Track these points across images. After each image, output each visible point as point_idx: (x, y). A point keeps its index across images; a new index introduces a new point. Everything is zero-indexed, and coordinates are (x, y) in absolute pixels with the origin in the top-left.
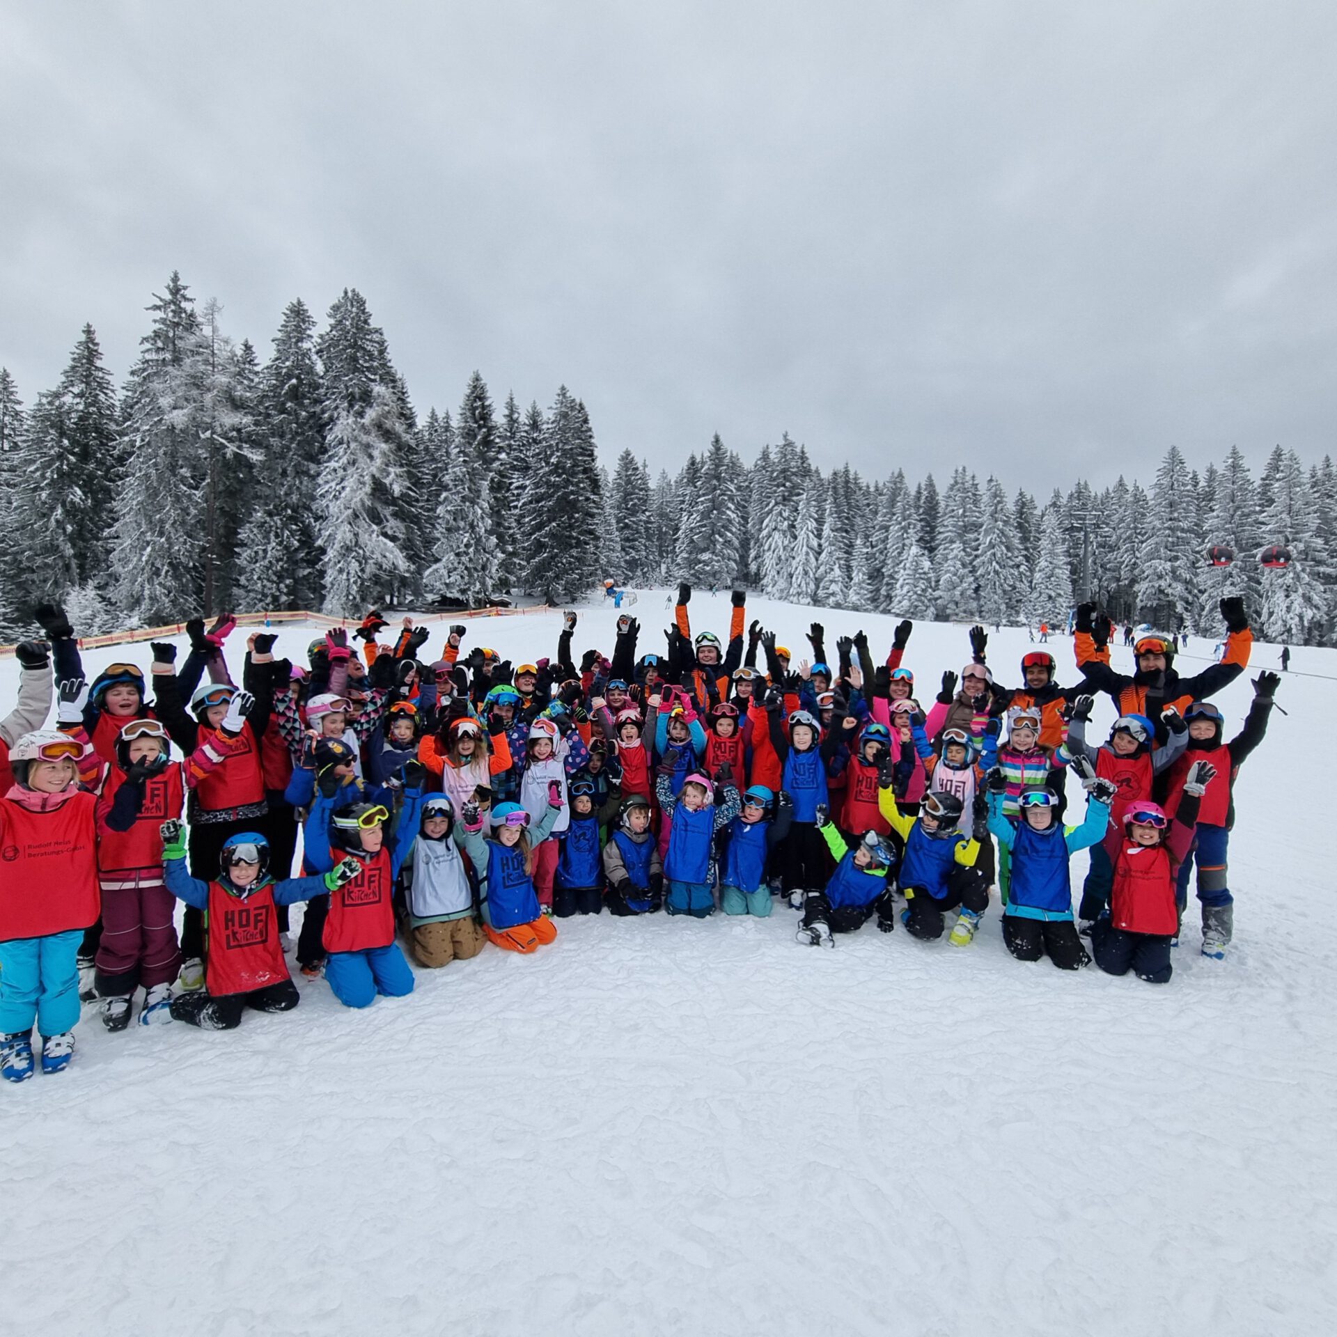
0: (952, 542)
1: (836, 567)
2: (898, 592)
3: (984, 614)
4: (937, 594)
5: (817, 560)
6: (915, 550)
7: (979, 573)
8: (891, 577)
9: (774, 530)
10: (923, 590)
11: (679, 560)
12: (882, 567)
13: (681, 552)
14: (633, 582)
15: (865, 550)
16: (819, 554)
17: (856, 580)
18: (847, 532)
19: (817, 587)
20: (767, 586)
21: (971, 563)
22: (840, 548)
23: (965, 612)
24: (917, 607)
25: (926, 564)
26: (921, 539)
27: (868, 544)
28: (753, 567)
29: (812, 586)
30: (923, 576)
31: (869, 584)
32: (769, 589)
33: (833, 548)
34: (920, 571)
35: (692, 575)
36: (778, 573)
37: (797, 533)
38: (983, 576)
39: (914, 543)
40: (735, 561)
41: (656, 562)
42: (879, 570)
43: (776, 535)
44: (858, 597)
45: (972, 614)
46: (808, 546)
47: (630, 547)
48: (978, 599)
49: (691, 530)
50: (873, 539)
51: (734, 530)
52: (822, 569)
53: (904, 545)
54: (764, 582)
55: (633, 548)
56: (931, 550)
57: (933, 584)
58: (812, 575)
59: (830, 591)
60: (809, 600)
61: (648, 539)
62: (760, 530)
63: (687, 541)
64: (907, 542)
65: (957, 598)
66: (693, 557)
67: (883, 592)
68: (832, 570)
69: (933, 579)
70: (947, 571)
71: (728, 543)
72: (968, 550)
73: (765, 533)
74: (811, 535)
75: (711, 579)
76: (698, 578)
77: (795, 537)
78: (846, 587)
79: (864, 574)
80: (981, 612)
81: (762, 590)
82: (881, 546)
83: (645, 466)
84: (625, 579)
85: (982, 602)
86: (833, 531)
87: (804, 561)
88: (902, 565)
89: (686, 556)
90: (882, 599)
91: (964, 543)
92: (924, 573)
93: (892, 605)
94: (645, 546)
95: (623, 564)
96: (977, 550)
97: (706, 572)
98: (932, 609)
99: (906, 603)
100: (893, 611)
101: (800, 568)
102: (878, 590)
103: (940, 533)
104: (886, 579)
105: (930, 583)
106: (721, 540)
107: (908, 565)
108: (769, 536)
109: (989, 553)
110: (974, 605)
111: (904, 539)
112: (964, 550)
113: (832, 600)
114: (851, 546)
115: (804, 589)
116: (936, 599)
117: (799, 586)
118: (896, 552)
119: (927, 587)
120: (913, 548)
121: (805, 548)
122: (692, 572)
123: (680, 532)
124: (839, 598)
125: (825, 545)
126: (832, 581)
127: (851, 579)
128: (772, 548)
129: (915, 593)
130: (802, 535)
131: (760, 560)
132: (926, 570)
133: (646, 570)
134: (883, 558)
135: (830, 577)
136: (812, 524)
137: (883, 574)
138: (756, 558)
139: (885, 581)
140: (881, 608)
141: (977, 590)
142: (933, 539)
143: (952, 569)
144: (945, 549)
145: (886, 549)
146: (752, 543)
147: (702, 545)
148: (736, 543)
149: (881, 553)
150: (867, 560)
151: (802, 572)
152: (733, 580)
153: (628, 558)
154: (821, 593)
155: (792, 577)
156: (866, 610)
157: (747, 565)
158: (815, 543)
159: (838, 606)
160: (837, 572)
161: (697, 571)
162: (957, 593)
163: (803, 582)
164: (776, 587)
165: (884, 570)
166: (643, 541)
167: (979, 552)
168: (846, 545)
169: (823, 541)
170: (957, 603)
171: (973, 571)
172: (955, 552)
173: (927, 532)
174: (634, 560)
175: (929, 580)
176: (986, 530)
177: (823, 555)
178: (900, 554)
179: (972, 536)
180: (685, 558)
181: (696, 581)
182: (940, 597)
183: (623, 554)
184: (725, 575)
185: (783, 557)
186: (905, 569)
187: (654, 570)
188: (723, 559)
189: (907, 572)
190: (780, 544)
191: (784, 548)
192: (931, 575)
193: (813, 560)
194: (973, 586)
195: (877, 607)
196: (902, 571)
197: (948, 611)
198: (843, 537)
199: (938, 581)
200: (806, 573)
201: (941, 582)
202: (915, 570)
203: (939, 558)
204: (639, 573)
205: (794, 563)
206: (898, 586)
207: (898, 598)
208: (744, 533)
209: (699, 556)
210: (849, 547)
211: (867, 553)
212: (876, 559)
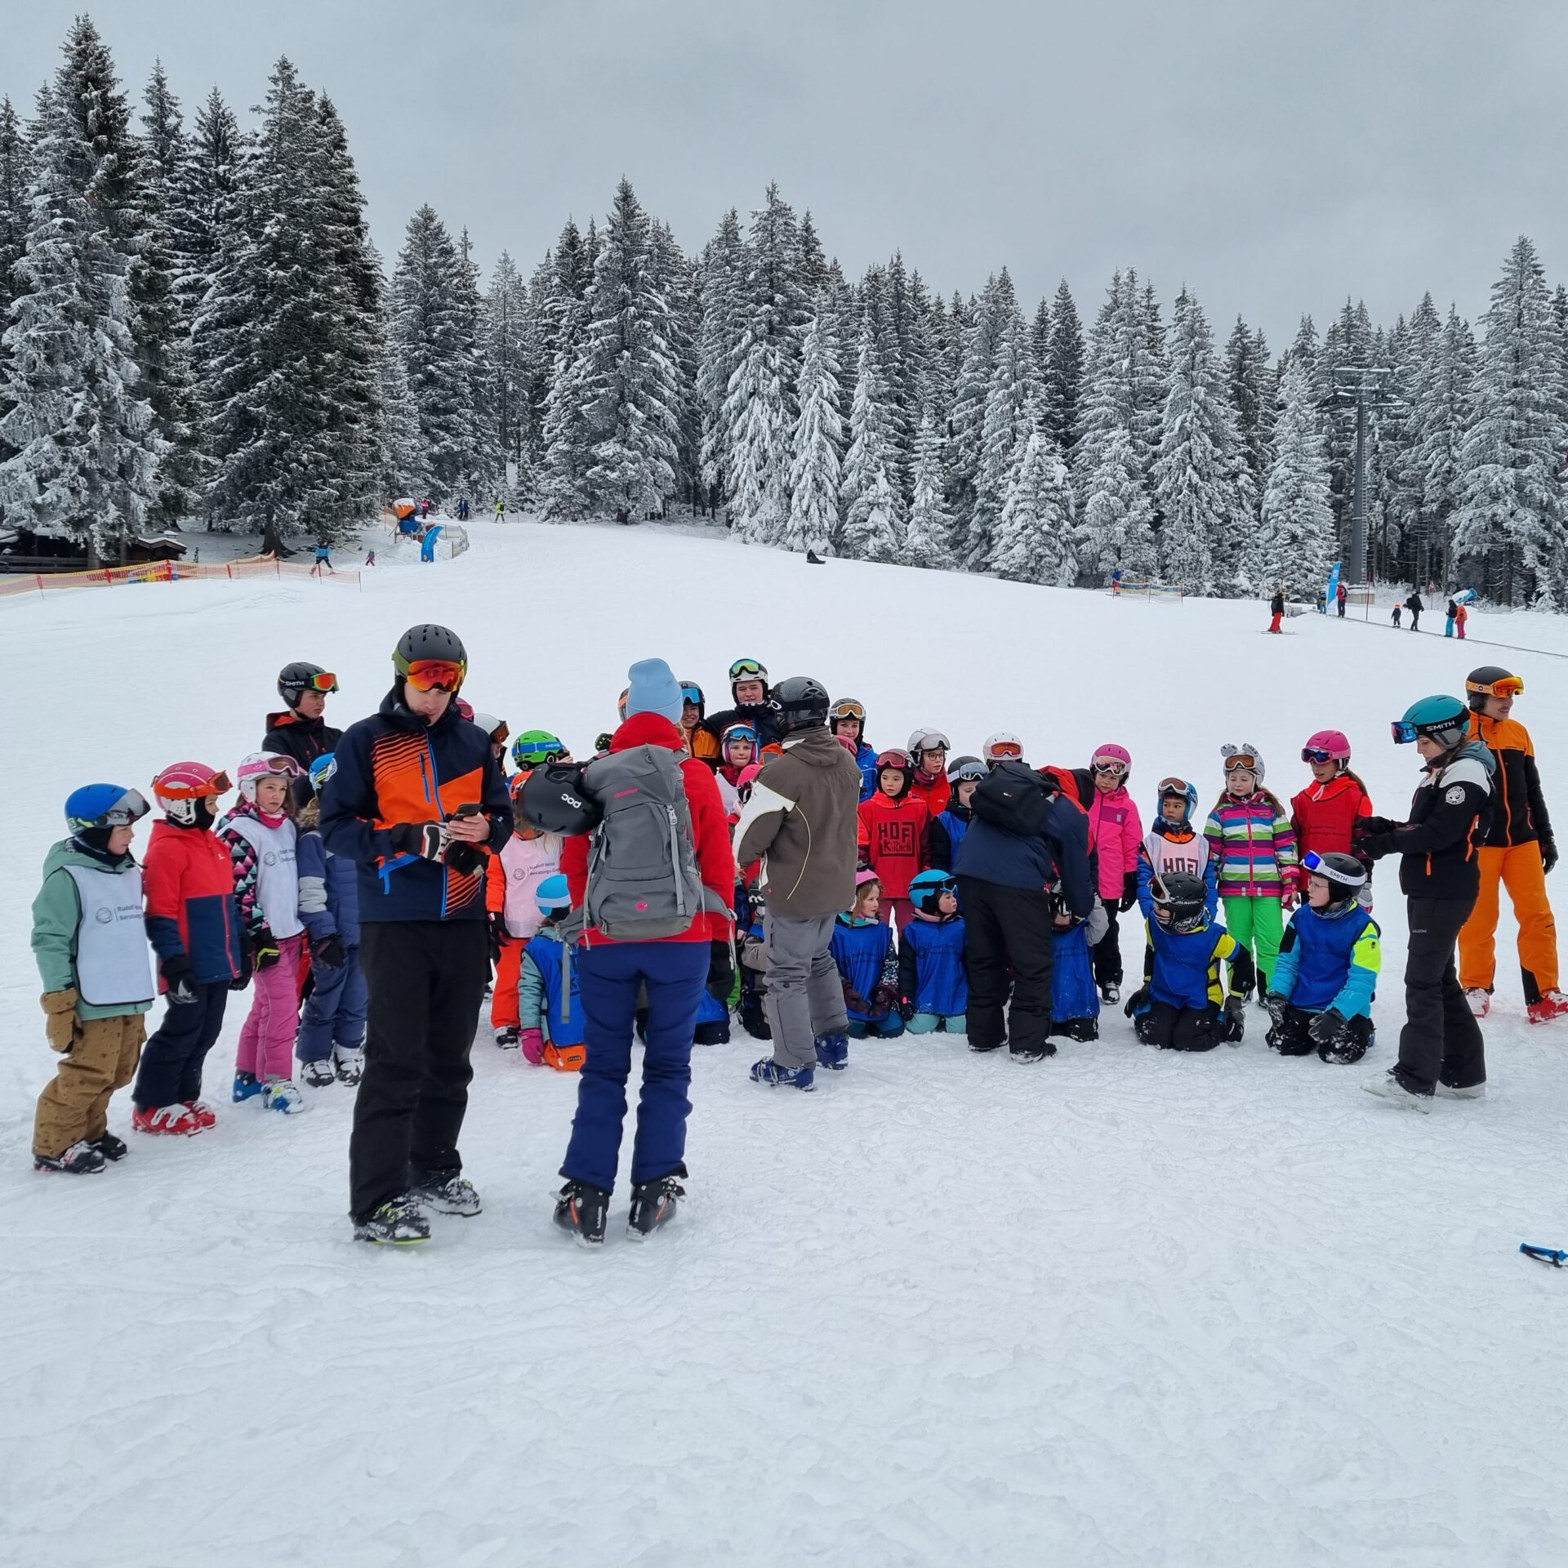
0: (1109, 426)
1: (880, 476)
2: (1005, 527)
3: (1170, 571)
4: (1080, 531)
5: (841, 460)
6: (1036, 441)
7: (1160, 490)
8: (990, 495)
9: (751, 395)
10: (1053, 524)
11: (550, 457)
12: (972, 475)
13: (555, 440)
14: (450, 504)
15: (938, 441)
16: (846, 447)
17: (920, 502)
18: (899, 401)
19: (843, 517)
20: (738, 514)
21: (1145, 469)
22: (888, 436)
23: (1134, 568)
24: (1041, 557)
25: (1060, 471)
26: (1047, 417)
27: (944, 427)
28: (709, 474)
29: (832, 515)
30: (1052, 495)
31: (945, 511)
32: (744, 520)
33: (873, 435)
34: (1048, 484)
35: (580, 489)
36: (762, 486)
37: (800, 403)
38: (1169, 496)
39: (1035, 427)
40: (670, 460)
41: (497, 459)
42: (965, 482)
43: (756, 406)
44: (925, 537)
45: (1148, 572)
46: (821, 430)
47: (439, 426)
48: (1158, 541)
49: (575, 391)
50: (955, 417)
51: (667, 393)
52: (852, 478)
53: (1014, 430)
54: (734, 504)
55: (447, 429)
56: (1068, 441)
57: (1072, 511)
58: (831, 492)
59: (870, 525)
60: (826, 542)
61: (479, 408)
62: (723, 395)
63: (566, 416)
64: (1019, 423)
65: (1119, 538)
66: (580, 449)
67: (974, 527)
68: (874, 481)
69: (1072, 501)
70: (1101, 486)
71: (654, 421)
72: (1140, 442)
73: (732, 401)
74: (826, 405)
75: (620, 498)
76: (592, 495)
77: (796, 412)
78: (901, 517)
79: (935, 490)
80: (1164, 567)
81: (729, 523)
82: (970, 432)
83: (466, 245)
84: (432, 495)
85: (1166, 548)
86: (872, 399)
87: (813, 461)
88: (1010, 473)
89: (566, 447)
90: (973, 541)
91: (1132, 428)
92: (1056, 489)
93: (993, 554)
94: (473, 424)
95: (425, 463)
96: (1158, 442)
97: (610, 484)
98: (1071, 562)
99: (1020, 550)
100: (995, 565)
101: (808, 477)
102: (964, 523)
103: (1084, 406)
104: (980, 500)
105: (1066, 508)
106: (639, 414)
107: (1023, 473)
108: (741, 408)
109: (1179, 449)
110: (1150, 554)
111: (1014, 419)
112: (1131, 443)
113: (872, 544)
114: (909, 430)
115: (816, 520)
116: (1079, 542)
117: (806, 513)
118: (1000, 444)
119: (1060, 517)
120: (1033, 437)
121: (816, 435)
122: (579, 482)
123: (551, 396)
124: (888, 538)
125: (857, 428)
126: (872, 505)
127: (911, 501)
128: (749, 435)
129: (1038, 529)
130: (809, 408)
131: (723, 458)
132: (1059, 482)
133: (475, 476)
134: (973, 455)
135: (868, 495)
136: (831, 386)
137: (973, 490)
138: (713, 454)
139: (977, 506)
140: (970, 560)
141: (1156, 524)
142: (1071, 418)
143: (1110, 480)
144: (1095, 441)
145: (979, 438)
146: (706, 423)
147: (599, 425)
148: (672, 422)
149: (969, 445)
150: (942, 460)
151: (811, 485)
152: (667, 499)
153: (436, 449)
154: (850, 529)
155: (790, 496)
156: (940, 565)
157: (695, 469)
158: (836, 423)
159: (884, 556)
160: (883, 485)
161: (590, 481)
162: (1119, 529)
163: (814, 506)
164: (759, 516)
165: (976, 482)
166: (469, 413)
167: (1161, 447)
168: (898, 428)
169: (852, 421)
170: (1118, 551)
171: (1150, 484)
172: (1116, 445)
173: (1058, 405)
174: (450, 454)
175: (1063, 503)
176: (1174, 403)
177: (854, 450)
178: (1007, 448)
179: (1148, 414)
180: (565, 453)
181: (588, 501)
182: (1087, 538)
183: (426, 441)
184: (649, 490)
185: (771, 454)
186: (1017, 482)
187: (492, 476)
188: (645, 455)
189: (1021, 487)
190: (765, 424)
191: (773, 436)
192: (1070, 493)
193: (832, 459)
194: (1150, 516)
195: (962, 558)
196: (1012, 484)
197: (1102, 566)
198: (893, 413)
199: (1081, 506)
200: (819, 487)
201: (1088, 508)
202: (1038, 483)
203: (1083, 458)
204: (462, 483)
205: (795, 466)
206: (1004, 515)
207: (1006, 540)
208: (687, 401)
209: (593, 449)
210: (905, 432)
211: (942, 446)
212: (959, 459)
